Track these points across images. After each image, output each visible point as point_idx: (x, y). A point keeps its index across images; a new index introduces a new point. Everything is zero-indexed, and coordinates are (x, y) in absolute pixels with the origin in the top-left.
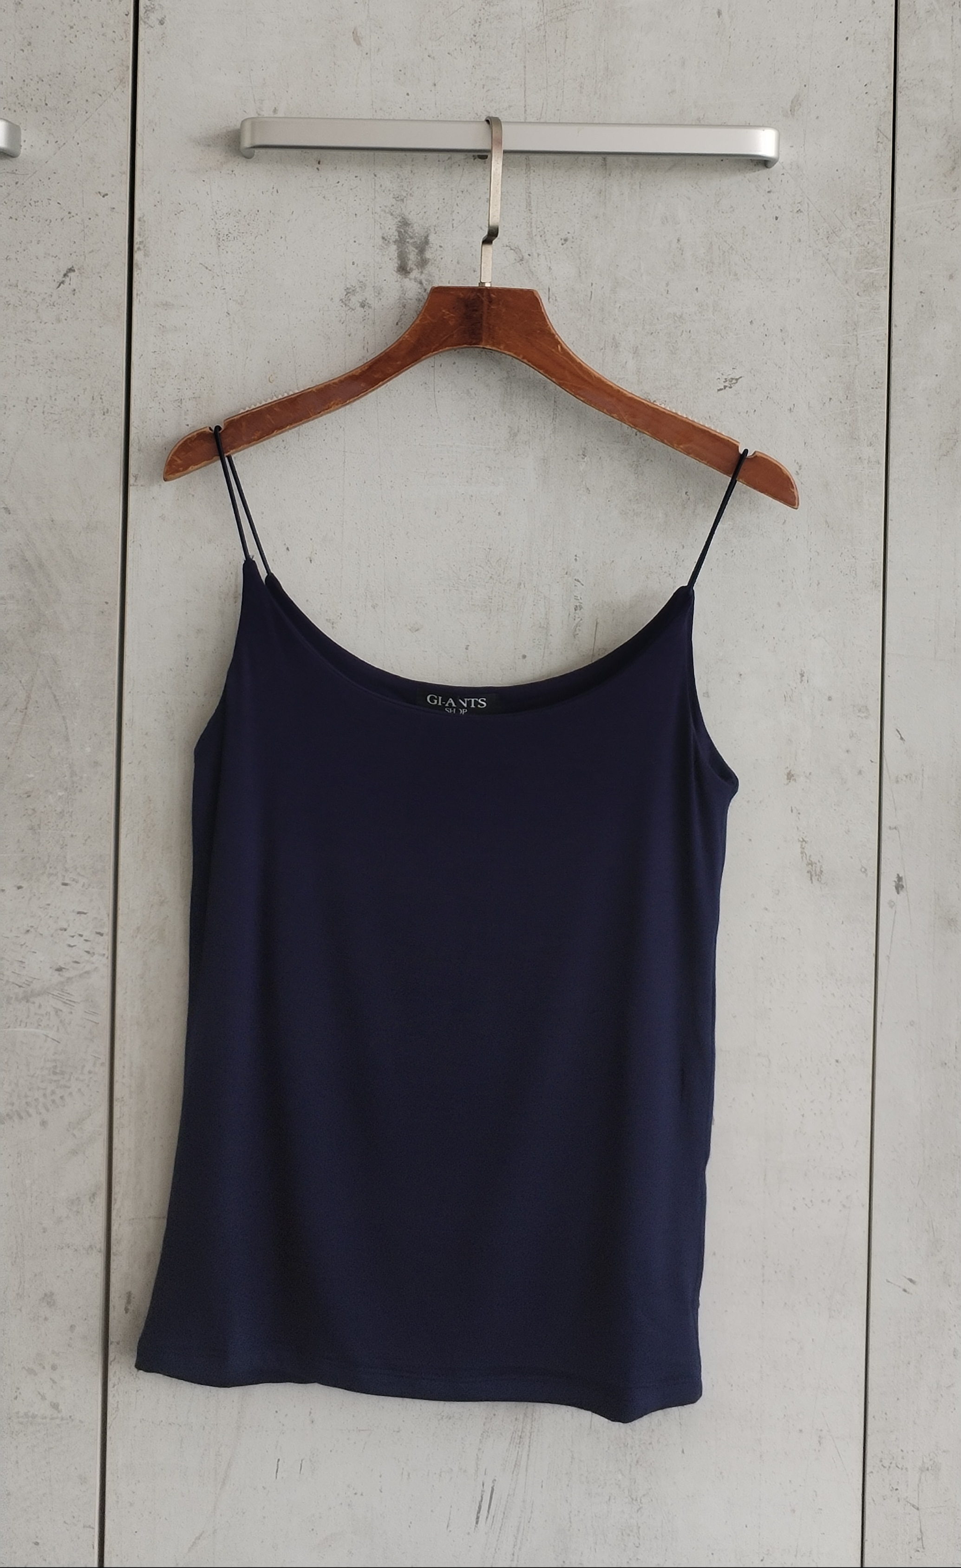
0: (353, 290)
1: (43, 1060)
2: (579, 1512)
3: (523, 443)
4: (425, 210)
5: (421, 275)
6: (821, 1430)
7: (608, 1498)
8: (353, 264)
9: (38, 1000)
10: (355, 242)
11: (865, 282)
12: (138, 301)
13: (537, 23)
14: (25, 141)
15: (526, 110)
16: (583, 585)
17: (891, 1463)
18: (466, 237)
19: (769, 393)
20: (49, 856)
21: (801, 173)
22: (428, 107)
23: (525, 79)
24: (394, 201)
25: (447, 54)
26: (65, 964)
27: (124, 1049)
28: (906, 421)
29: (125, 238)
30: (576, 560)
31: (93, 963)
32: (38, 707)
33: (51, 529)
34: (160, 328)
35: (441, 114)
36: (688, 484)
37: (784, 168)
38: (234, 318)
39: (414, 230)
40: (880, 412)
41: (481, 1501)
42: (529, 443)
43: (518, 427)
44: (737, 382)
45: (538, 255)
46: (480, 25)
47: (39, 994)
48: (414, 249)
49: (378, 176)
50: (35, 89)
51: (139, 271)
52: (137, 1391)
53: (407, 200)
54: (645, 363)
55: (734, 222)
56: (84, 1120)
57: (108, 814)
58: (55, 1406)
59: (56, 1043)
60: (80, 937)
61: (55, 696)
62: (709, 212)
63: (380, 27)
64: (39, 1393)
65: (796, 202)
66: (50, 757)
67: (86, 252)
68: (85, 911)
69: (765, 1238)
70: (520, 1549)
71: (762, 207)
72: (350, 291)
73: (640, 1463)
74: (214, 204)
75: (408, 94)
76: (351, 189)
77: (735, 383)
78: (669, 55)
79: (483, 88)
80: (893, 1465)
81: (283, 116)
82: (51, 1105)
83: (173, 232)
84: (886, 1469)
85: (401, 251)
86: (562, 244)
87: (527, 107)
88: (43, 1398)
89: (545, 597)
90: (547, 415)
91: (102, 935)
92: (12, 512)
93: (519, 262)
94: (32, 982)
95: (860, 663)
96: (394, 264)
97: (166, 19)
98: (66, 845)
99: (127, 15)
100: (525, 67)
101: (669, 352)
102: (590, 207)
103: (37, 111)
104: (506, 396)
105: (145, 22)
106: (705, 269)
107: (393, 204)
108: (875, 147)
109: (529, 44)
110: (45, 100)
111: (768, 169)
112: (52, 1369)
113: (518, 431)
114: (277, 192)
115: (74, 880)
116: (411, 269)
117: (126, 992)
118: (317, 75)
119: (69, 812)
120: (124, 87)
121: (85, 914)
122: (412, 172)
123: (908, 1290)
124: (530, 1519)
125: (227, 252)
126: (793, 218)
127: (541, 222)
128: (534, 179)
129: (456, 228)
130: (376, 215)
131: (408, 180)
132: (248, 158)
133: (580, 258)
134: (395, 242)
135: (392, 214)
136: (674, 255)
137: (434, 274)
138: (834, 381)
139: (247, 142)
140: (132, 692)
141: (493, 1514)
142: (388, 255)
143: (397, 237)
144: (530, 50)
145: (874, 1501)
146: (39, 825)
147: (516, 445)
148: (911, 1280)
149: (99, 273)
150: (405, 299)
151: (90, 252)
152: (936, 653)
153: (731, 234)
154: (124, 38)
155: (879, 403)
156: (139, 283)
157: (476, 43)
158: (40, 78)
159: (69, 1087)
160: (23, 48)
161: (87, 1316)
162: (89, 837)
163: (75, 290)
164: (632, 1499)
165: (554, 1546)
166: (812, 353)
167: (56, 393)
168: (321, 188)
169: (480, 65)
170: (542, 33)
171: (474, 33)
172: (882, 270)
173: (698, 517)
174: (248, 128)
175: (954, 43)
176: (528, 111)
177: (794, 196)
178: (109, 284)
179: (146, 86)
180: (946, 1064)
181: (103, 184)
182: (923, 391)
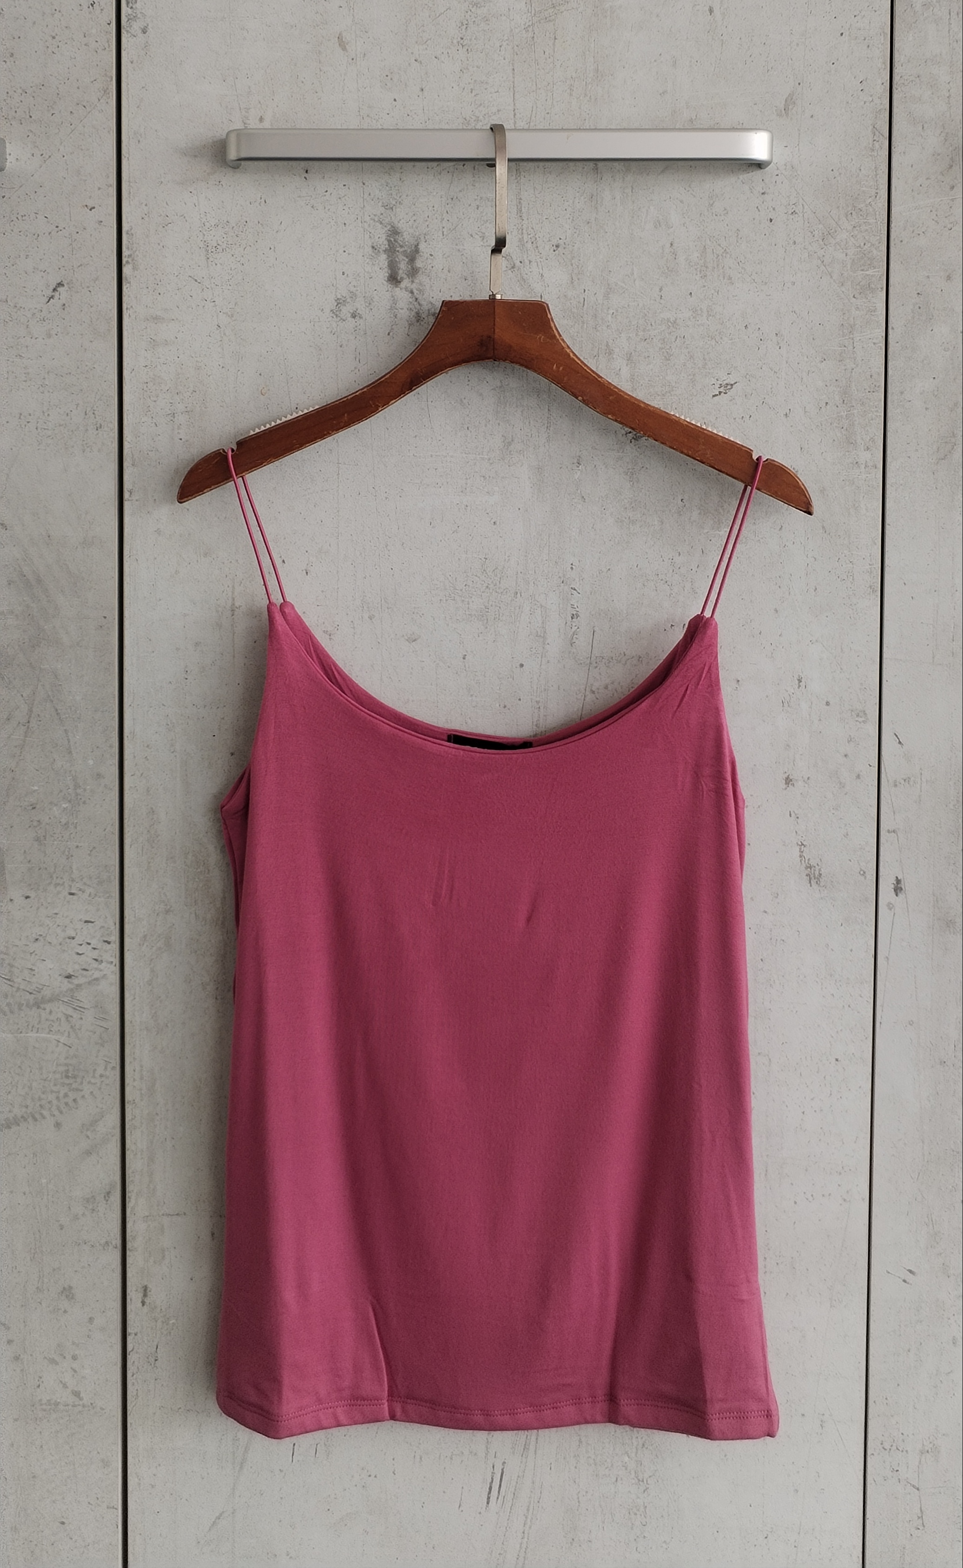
0: (344, 301)
1: (55, 1063)
2: (587, 1492)
3: (517, 452)
4: (414, 218)
5: (412, 284)
6: (823, 1415)
7: (615, 1479)
8: (343, 274)
9: (48, 1007)
10: (345, 252)
11: (861, 284)
12: (128, 315)
13: (525, 25)
14: (10, 154)
15: (515, 115)
16: (579, 593)
17: (892, 1446)
18: (457, 245)
19: (765, 398)
20: (55, 867)
21: (796, 174)
22: (415, 113)
23: (513, 82)
24: (382, 210)
25: (434, 57)
26: (74, 971)
27: (134, 1054)
28: (903, 425)
29: (113, 251)
30: (572, 568)
31: (101, 971)
32: (40, 721)
33: (48, 544)
34: (150, 342)
35: (429, 119)
36: (683, 491)
37: (778, 169)
38: (224, 330)
39: (404, 239)
40: (877, 416)
41: (492, 1481)
42: (524, 452)
43: (512, 436)
44: (732, 388)
45: (530, 262)
46: (467, 28)
47: (50, 1000)
48: (405, 258)
49: (366, 184)
50: (19, 101)
51: (128, 284)
52: (156, 1380)
53: (396, 208)
54: (639, 369)
55: (727, 225)
56: (96, 1122)
57: (112, 825)
58: (77, 1394)
59: (68, 1048)
60: (88, 946)
61: (57, 710)
62: (702, 215)
63: (366, 32)
64: (61, 1382)
65: (791, 204)
66: (53, 769)
67: (75, 266)
68: (93, 920)
69: (766, 1231)
70: (530, 1527)
71: (756, 209)
72: (341, 301)
73: (646, 1446)
74: (202, 216)
75: (395, 100)
76: (340, 198)
77: (730, 389)
78: (660, 55)
79: (471, 92)
80: (894, 1448)
81: (270, 127)
82: (64, 1108)
83: (161, 245)
84: (887, 1451)
85: (392, 260)
86: (554, 251)
87: (516, 111)
88: (65, 1386)
89: (542, 606)
90: (542, 424)
91: (109, 943)
92: (8, 528)
93: (510, 269)
94: (42, 989)
95: (858, 668)
96: (384, 274)
97: (149, 27)
98: (72, 856)
99: (108, 24)
100: (513, 69)
101: (663, 358)
102: (582, 212)
103: (21, 124)
104: (499, 404)
105: (127, 31)
106: (698, 273)
107: (382, 212)
108: (871, 146)
109: (517, 46)
110: (29, 112)
111: (762, 170)
112: (73, 1359)
113: (512, 441)
114: (265, 202)
115: (80, 890)
116: (402, 279)
117: (135, 999)
118: (303, 82)
119: (73, 823)
120: (109, 98)
121: (93, 922)
122: (401, 179)
123: (908, 1281)
124: (540, 1499)
125: (216, 264)
126: (788, 220)
127: (533, 228)
128: (524, 184)
129: (446, 236)
130: (365, 224)
131: (397, 188)
132: (235, 168)
133: (572, 265)
134: (385, 251)
135: (381, 223)
136: (667, 259)
137: (425, 283)
138: (830, 385)
139: (232, 155)
140: (132, 705)
141: (504, 1495)
142: (379, 265)
143: (387, 246)
144: (518, 53)
145: (875, 1481)
146: (45, 837)
147: (510, 454)
148: (910, 1271)
149: (88, 287)
150: (397, 309)
151: (79, 266)
152: (933, 658)
153: (725, 237)
154: (107, 48)
155: (876, 407)
156: (129, 297)
157: (463, 46)
158: (23, 90)
159: (82, 1091)
160: (5, 59)
161: (105, 1309)
162: (94, 848)
163: (64, 305)
164: (639, 1480)
165: (563, 1525)
166: (807, 357)
167: (48, 409)
168: (309, 198)
169: (467, 69)
170: (530, 34)
171: (461, 36)
172: (878, 271)
173: (694, 524)
174: (233, 139)
175: (951, 37)
176: (518, 115)
177: (788, 197)
178: (98, 299)
179: (131, 97)
180: (945, 1062)
181: (90, 197)
182: (921, 394)
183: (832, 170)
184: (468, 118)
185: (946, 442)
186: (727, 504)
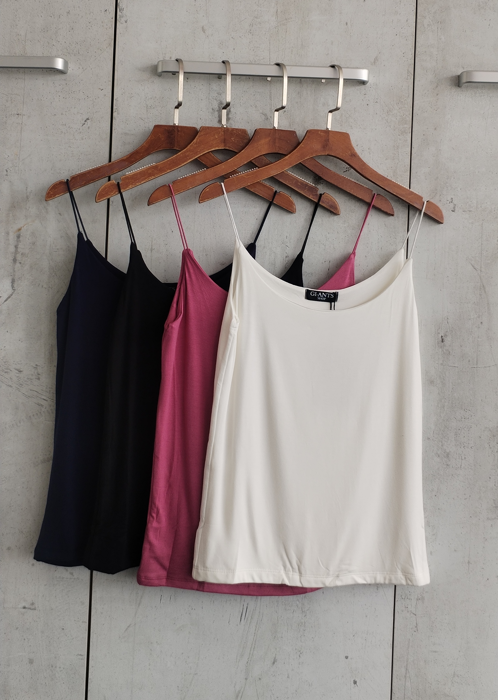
2: (281, 616)
7: (293, 611)
8: (200, 119)
11: (402, 130)
12: (114, 132)
13: (275, 26)
14: (70, 67)
15: (270, 60)
16: (289, 248)
18: (245, 109)
21: (377, 87)
22: (231, 58)
23: (270, 48)
24: (217, 95)
25: (239, 37)
29: (110, 107)
30: (287, 238)
34: (123, 143)
37: (370, 85)
40: (407, 182)
41: (243, 611)
46: (252, 26)
49: (211, 84)
50: (75, 47)
51: (115, 120)
53: (222, 94)
55: (351, 106)
58: (72, 574)
63: (213, 26)
65: (376, 99)
67: (94, 112)
70: (258, 631)
71: (362, 100)
74: (146, 94)
75: (223, 53)
76: (200, 89)
77: (350, 169)
78: (327, 40)
79: (253, 51)
80: (406, 598)
83: (129, 105)
84: (403, 600)
86: (284, 113)
87: (270, 59)
89: (274, 252)
92: (62, 215)
93: (266, 120)
96: (217, 120)
97: (128, 20)
99: (112, 18)
100: (270, 43)
102: (294, 99)
103: (75, 56)
105: (119, 22)
106: (339, 124)
108: (407, 78)
109: (272, 34)
110: (78, 51)
111: (365, 86)
114: (171, 90)
118: (187, 44)
120: (111, 47)
124: (262, 619)
125: (150, 113)
126: (374, 105)
127: (275, 104)
128: (272, 87)
129: (241, 106)
130: (210, 100)
132: (160, 76)
133: (290, 119)
134: (217, 111)
135: (216, 100)
137: (232, 124)
139: (160, 70)
141: (247, 617)
142: (214, 116)
143: (218, 109)
144: (272, 36)
145: (398, 612)
149: (99, 120)
151: (96, 112)
152: (427, 277)
153: (350, 111)
154: (111, 28)
156: (115, 125)
157: (250, 33)
158: (76, 43)
160: (70, 30)
163: (89, 127)
164: (303, 611)
165: (271, 630)
166: (380, 158)
167: (81, 168)
168: (188, 89)
169: (252, 42)
170: (277, 30)
171: (250, 29)
172: (409, 126)
173: (335, 221)
174: (160, 64)
175: (438, 38)
176: (271, 60)
177: (375, 96)
178: (103, 125)
179: (119, 47)
180: (429, 438)
181: (101, 85)
182: (424, 173)
183: (392, 86)
184: (252, 61)
185: (433, 192)
186: (348, 214)
